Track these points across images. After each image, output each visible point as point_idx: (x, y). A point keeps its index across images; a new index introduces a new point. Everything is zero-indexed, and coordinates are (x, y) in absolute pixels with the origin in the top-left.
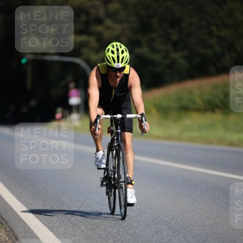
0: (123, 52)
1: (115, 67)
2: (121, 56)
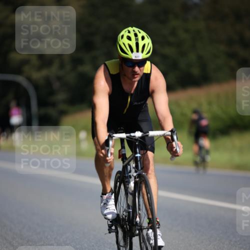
0: (143, 38)
1: (134, 58)
2: (141, 44)
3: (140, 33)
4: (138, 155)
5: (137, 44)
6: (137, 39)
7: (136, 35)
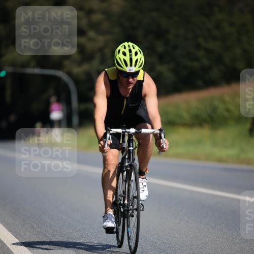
3: (134, 48)
4: (131, 148)
5: (131, 60)
6: (131, 55)
7: (130, 51)
